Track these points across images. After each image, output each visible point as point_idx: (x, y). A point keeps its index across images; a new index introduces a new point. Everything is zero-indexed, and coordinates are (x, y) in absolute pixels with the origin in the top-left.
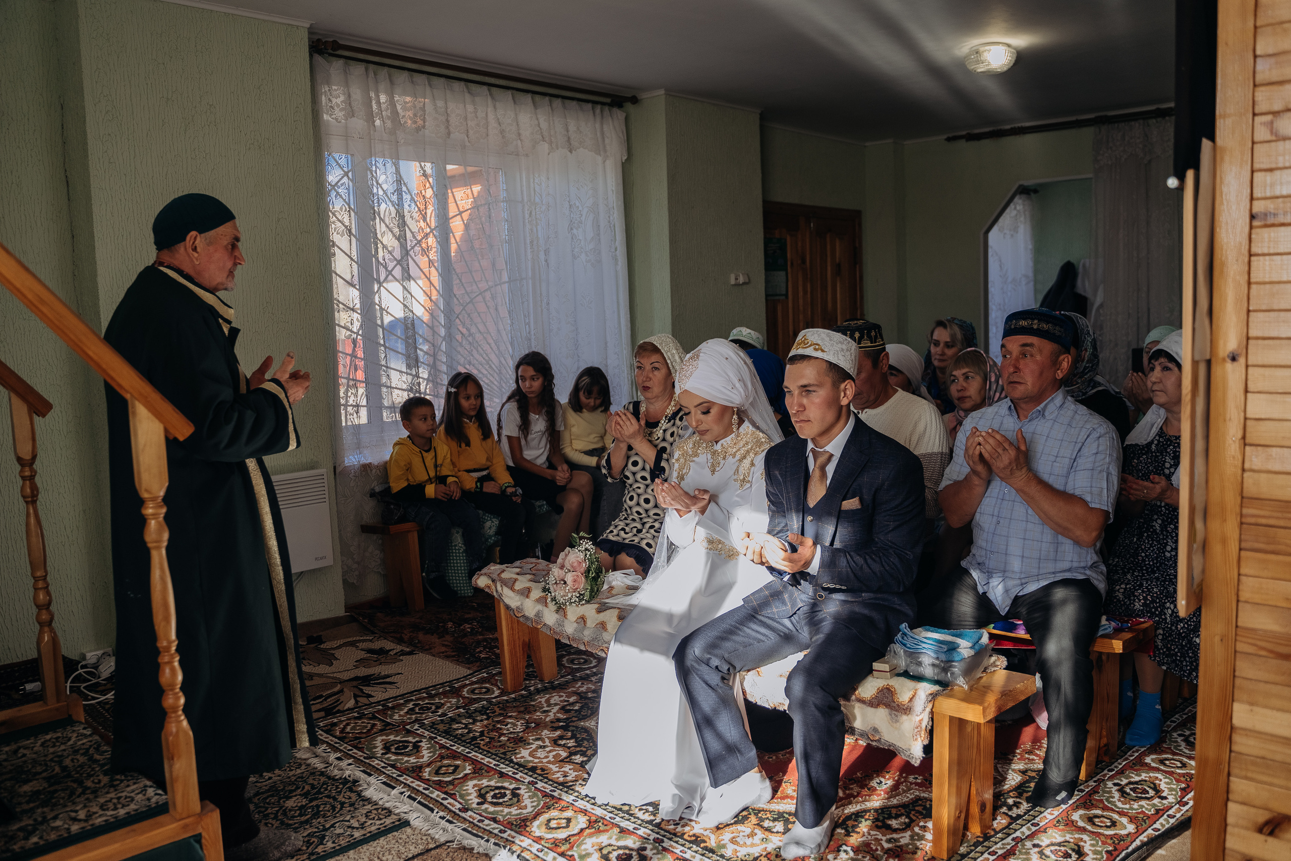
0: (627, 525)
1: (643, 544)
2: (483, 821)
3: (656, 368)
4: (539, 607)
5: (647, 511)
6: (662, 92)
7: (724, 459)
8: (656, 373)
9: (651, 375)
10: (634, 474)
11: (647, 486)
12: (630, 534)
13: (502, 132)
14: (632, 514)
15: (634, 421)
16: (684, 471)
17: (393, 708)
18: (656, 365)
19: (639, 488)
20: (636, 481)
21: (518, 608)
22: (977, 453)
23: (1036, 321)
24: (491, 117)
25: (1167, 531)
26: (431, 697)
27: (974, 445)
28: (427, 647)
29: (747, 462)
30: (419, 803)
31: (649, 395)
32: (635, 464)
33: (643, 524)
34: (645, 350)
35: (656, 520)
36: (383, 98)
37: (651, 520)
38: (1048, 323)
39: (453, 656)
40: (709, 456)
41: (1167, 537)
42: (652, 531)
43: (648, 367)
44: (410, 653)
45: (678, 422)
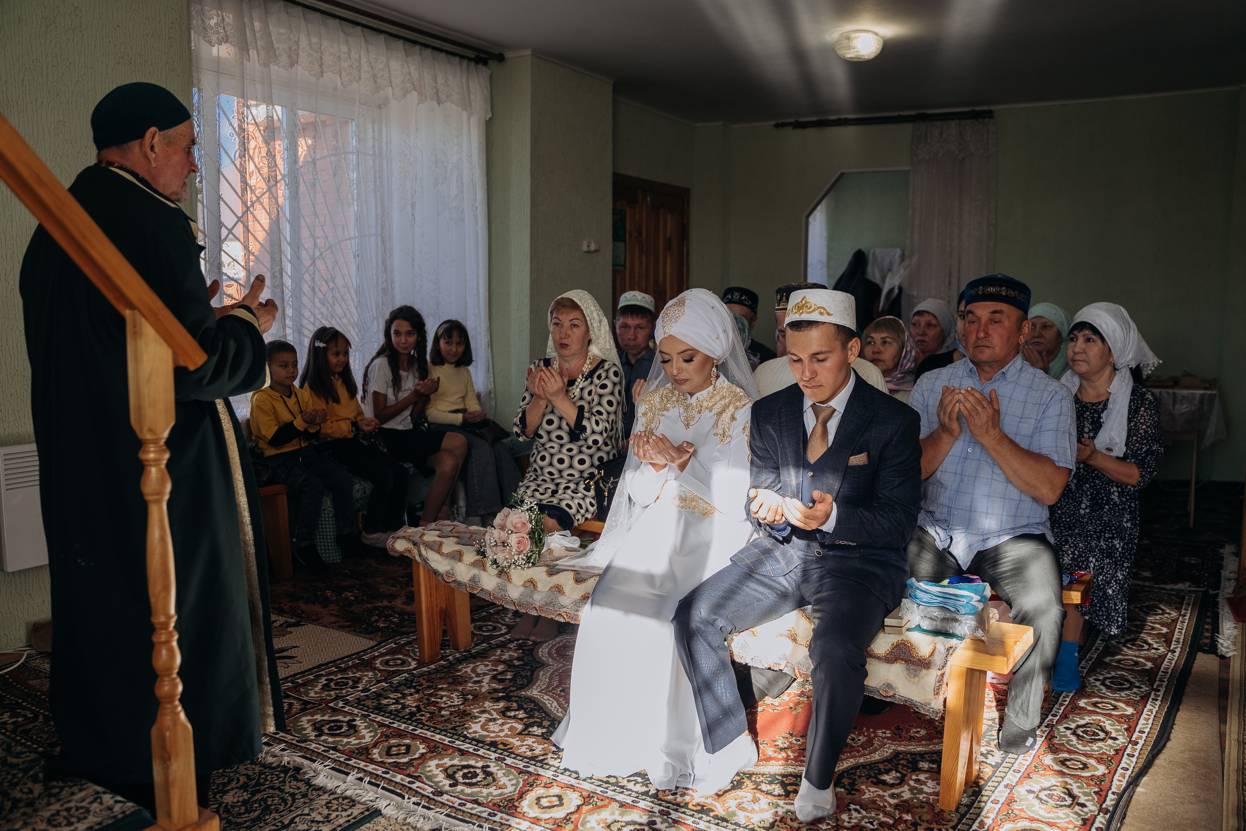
0: (539, 486)
1: (563, 505)
2: (465, 805)
3: (575, 326)
4: (475, 571)
5: (560, 471)
6: (528, 52)
7: (699, 412)
8: (575, 330)
9: (570, 333)
10: (549, 433)
11: (562, 446)
12: (546, 495)
13: (374, 76)
14: (543, 475)
15: (558, 378)
16: (653, 426)
17: (304, 684)
18: (576, 322)
19: (553, 447)
20: (550, 440)
21: (447, 572)
22: (956, 409)
23: (1004, 288)
24: (364, 60)
25: (1083, 490)
26: (343, 671)
27: (954, 402)
28: (314, 617)
29: (726, 416)
30: (383, 788)
31: (566, 352)
32: (550, 422)
33: (557, 485)
34: (564, 306)
35: (569, 481)
36: (257, 25)
37: (564, 481)
38: (1014, 290)
39: (348, 627)
40: (682, 410)
41: (1082, 495)
42: (569, 492)
43: (567, 324)
44: (297, 624)
45: (596, 380)
